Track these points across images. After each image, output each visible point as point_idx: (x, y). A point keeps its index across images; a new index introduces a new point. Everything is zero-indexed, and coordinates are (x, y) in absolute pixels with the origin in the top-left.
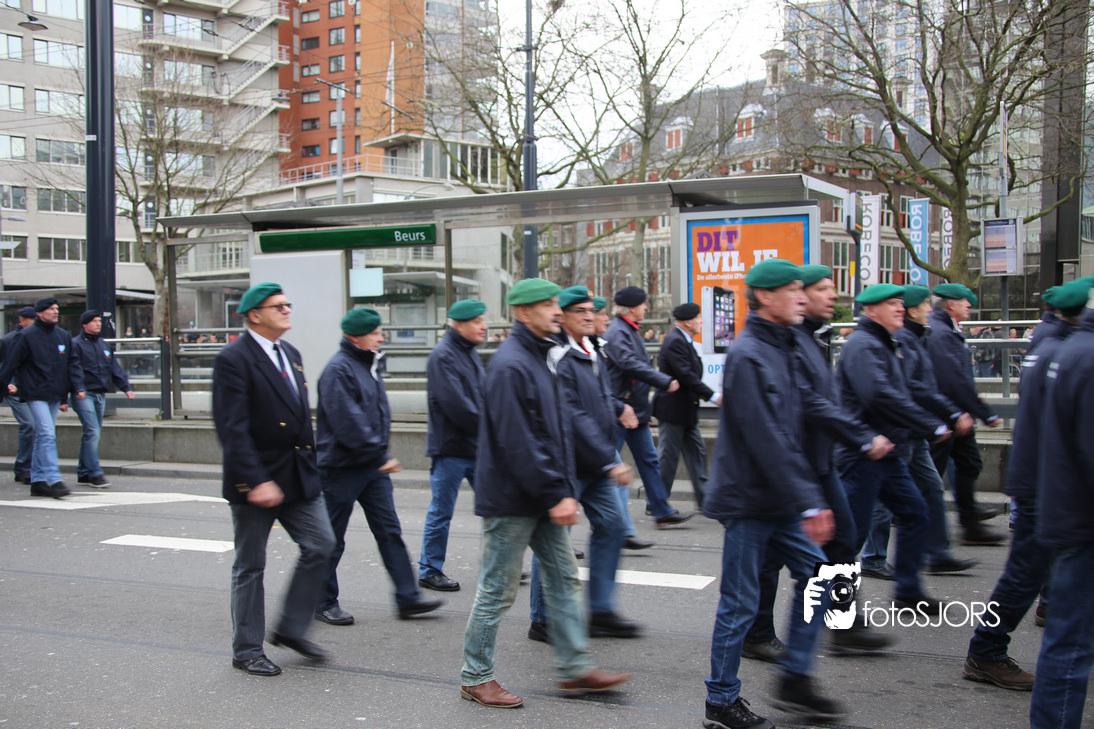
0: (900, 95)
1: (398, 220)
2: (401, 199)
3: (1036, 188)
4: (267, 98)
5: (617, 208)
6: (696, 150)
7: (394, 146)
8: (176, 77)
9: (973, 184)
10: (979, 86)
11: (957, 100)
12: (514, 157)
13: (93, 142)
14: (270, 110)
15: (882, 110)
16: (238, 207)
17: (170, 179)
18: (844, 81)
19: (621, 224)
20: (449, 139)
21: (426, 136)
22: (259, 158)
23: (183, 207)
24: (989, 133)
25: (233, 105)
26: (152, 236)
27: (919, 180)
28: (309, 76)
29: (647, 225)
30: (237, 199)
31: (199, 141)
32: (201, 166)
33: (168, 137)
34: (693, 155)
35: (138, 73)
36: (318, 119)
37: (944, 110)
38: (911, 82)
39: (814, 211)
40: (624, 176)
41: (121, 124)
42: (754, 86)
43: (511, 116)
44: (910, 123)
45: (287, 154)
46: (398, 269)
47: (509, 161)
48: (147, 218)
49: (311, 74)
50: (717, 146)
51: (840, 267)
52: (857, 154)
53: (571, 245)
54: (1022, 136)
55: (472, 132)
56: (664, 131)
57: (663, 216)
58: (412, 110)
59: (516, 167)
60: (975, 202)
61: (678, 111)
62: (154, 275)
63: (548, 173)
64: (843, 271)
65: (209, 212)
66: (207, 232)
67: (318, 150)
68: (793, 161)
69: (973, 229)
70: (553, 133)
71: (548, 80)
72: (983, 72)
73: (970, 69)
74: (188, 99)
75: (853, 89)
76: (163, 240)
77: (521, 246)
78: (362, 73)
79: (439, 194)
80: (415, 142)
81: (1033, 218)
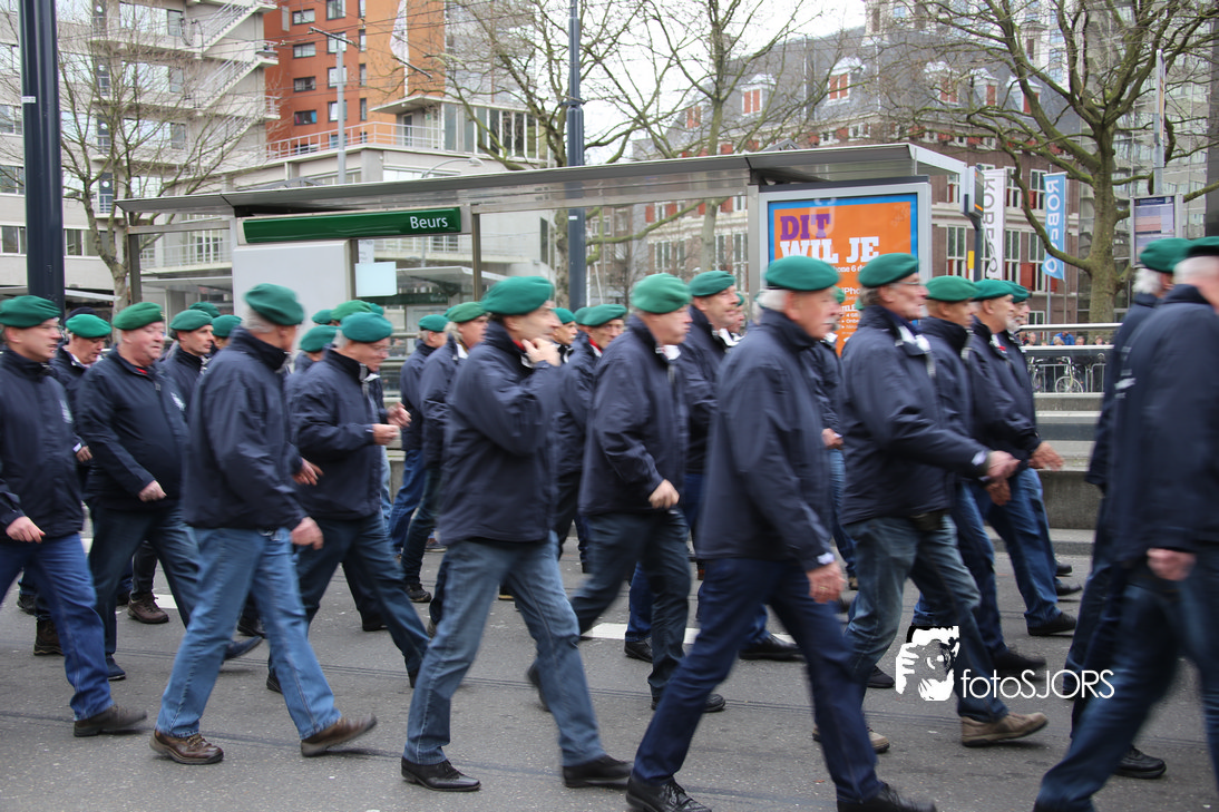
0: (1031, 43)
1: (414, 202)
2: (417, 177)
3: (1200, 157)
4: (249, 51)
5: (682, 187)
6: (780, 114)
7: (408, 112)
8: (135, 25)
9: (1121, 154)
10: (1130, 31)
11: (1103, 48)
12: (556, 125)
13: (32, 104)
14: (253, 67)
15: (1008, 63)
16: (216, 187)
17: (130, 152)
18: (961, 28)
19: (687, 207)
20: (476, 102)
21: (447, 99)
22: (242, 126)
23: (148, 187)
24: (1142, 90)
25: (208, 60)
26: (109, 223)
27: (1053, 149)
28: (301, 24)
29: (719, 208)
30: (214, 177)
31: (166, 104)
32: (168, 136)
33: (126, 99)
34: (776, 121)
35: (87, 18)
36: (314, 77)
37: (1086, 62)
38: (1045, 28)
39: (924, 190)
40: (690, 147)
41: (66, 82)
42: (850, 35)
43: (552, 74)
44: (1044, 78)
45: (276, 121)
46: (415, 263)
47: (550, 129)
48: (102, 201)
49: (304, 21)
50: (805, 109)
51: (956, 258)
52: (978, 118)
53: (626, 232)
54: (1183, 93)
55: (504, 94)
56: (739, 92)
57: (739, 196)
58: (431, 67)
59: (559, 137)
60: (1123, 176)
61: (757, 67)
62: (112, 271)
63: (597, 144)
64: (959, 263)
65: (181, 193)
66: (178, 218)
67: (314, 116)
68: (898, 128)
69: (1120, 210)
70: (605, 94)
71: (597, 29)
72: (1136, 13)
73: (1119, 10)
74: (150, 52)
75: (973, 37)
76: (123, 227)
77: (566, 234)
78: (368, 20)
79: (464, 170)
80: (435, 106)
81: (1196, 195)
